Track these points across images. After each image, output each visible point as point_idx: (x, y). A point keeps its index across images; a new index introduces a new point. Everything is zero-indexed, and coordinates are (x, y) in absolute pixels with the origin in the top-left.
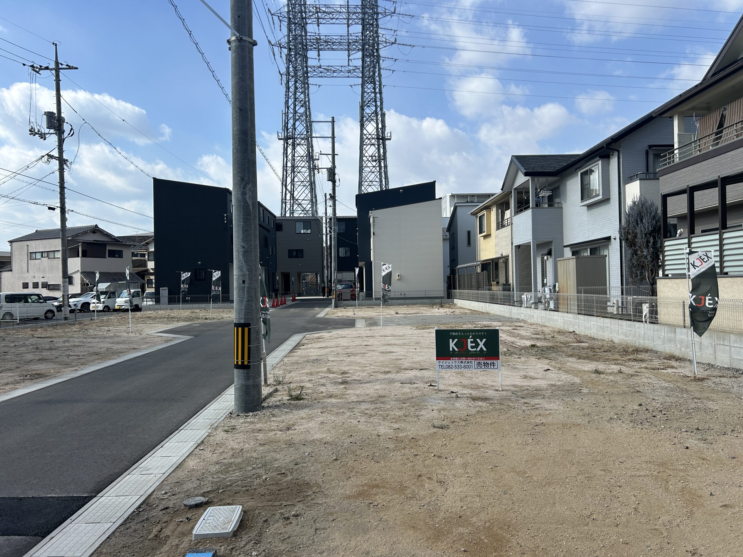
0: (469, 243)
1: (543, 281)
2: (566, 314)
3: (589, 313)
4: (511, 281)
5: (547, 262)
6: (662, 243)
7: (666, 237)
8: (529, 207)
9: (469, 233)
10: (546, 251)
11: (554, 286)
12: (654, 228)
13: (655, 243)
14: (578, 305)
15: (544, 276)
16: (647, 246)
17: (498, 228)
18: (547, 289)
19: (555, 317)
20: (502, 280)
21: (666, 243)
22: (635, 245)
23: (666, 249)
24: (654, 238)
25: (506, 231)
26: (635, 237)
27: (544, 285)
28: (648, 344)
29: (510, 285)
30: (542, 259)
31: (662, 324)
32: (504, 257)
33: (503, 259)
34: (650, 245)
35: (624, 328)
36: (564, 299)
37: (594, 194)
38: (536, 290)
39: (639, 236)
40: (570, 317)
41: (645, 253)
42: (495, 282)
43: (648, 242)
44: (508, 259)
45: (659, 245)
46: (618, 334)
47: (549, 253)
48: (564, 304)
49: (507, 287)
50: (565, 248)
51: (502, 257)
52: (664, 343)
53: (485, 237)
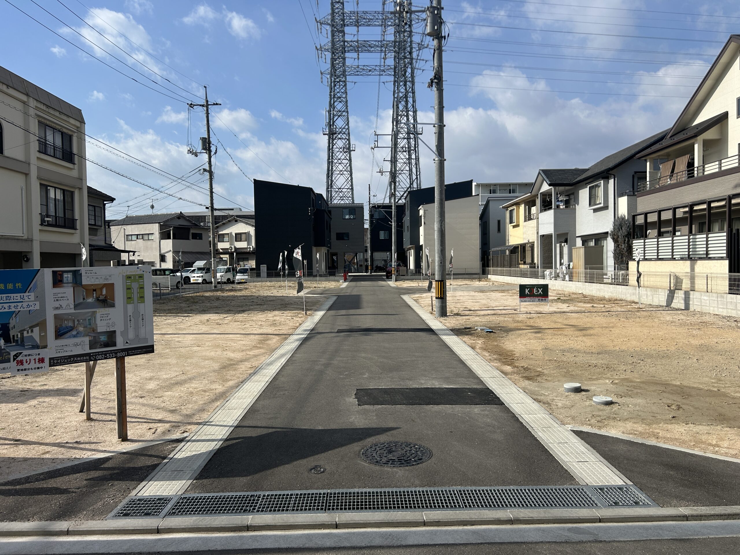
0: (499, 230)
1: (561, 261)
2: (577, 283)
3: (591, 281)
4: (536, 261)
5: (564, 248)
6: (632, 242)
7: (634, 238)
8: (552, 208)
9: (499, 222)
10: (563, 240)
11: (569, 265)
12: (628, 233)
13: (628, 241)
14: (585, 277)
15: (561, 257)
16: (624, 243)
17: (525, 221)
18: (564, 267)
19: (570, 285)
20: (528, 260)
21: (634, 242)
22: (618, 242)
23: (634, 245)
24: (628, 239)
25: (533, 223)
26: (618, 237)
27: (561, 264)
28: (623, 297)
29: (535, 264)
30: (561, 246)
31: (630, 286)
32: (531, 243)
33: (530, 244)
34: (626, 242)
35: (611, 289)
36: (576, 273)
37: (598, 202)
38: (556, 268)
39: (620, 237)
40: (580, 284)
41: (623, 247)
42: (522, 262)
43: (625, 240)
44: (534, 245)
45: (630, 243)
46: (608, 293)
47: (566, 241)
48: (576, 276)
49: (532, 265)
50: (577, 238)
51: (529, 243)
52: (631, 296)
53: (514, 227)
